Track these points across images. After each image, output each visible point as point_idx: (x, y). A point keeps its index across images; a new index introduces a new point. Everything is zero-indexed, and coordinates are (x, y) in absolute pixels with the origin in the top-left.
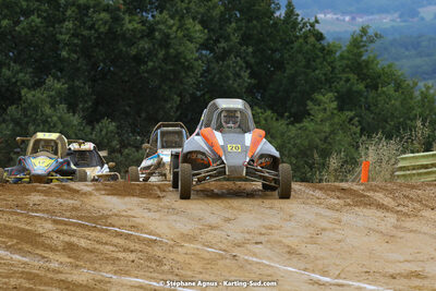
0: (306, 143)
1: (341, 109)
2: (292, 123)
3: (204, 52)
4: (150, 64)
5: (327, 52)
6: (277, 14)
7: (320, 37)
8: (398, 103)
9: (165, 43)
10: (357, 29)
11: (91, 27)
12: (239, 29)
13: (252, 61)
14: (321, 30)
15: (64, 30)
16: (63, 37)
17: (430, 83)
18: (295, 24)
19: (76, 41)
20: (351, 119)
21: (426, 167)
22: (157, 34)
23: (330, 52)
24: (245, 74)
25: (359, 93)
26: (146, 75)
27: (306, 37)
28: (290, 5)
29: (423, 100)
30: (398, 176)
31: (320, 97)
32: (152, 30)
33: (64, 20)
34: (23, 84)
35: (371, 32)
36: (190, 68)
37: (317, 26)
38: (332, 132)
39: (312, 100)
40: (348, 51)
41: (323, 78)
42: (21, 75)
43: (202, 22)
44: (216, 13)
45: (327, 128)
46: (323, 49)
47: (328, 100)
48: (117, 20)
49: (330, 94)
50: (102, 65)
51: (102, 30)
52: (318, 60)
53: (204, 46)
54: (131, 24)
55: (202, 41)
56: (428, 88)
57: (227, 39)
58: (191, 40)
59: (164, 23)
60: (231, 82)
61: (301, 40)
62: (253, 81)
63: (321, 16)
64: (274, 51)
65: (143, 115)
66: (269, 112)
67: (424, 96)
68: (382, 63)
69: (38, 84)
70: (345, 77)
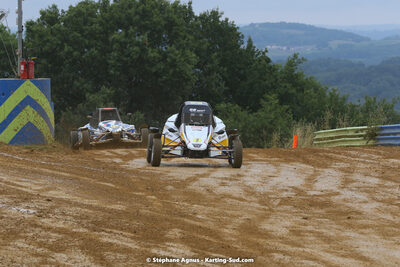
0: (260, 125)
1: (281, 104)
2: (251, 113)
3: (197, 70)
4: (164, 77)
5: (273, 69)
6: (242, 47)
7: (268, 60)
8: (316, 101)
9: (173, 64)
10: (291, 55)
11: (128, 56)
12: (219, 56)
13: (227, 76)
14: (269, 57)
15: (111, 57)
16: (110, 62)
17: (335, 88)
18: (253, 52)
19: (119, 64)
20: (288, 110)
21: (332, 138)
22: (168, 59)
23: (275, 70)
24: (222, 84)
25: (293, 94)
26: (161, 84)
27: (260, 60)
28: (250, 41)
29: (331, 98)
30: (315, 145)
31: (269, 96)
32: (165, 56)
33: (110, 52)
34: (87, 91)
35: (299, 57)
36: (189, 80)
37: (266, 54)
38: (276, 118)
39: (267, 100)
40: (286, 69)
41: (270, 86)
42: (85, 85)
43: (196, 52)
44: (205, 47)
45: (272, 116)
46: (270, 68)
47: (273, 98)
48: (143, 50)
49: (274, 95)
50: (135, 78)
51: (134, 57)
52: (268, 75)
53: (198, 66)
54: (152, 54)
55: (196, 63)
56: (334, 91)
57: (212, 62)
58: (189, 63)
59: (173, 52)
60: (214, 89)
61: (257, 62)
62: (227, 88)
63: (268, 47)
64: (240, 69)
65: (160, 108)
66: (237, 106)
67: (332, 95)
68: (307, 75)
69: (96, 90)
70: (283, 85)
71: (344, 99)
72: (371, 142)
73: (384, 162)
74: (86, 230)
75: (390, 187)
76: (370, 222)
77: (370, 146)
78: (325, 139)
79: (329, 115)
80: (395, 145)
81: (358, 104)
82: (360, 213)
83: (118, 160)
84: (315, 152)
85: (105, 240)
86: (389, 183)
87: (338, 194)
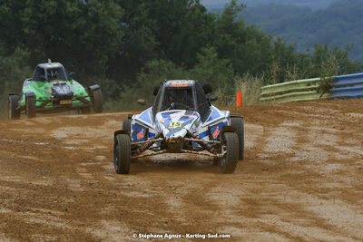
1: (220, 57)
2: (187, 69)
3: (123, 24)
4: (87, 34)
5: (209, 19)
7: (203, 9)
8: (259, 52)
9: (96, 19)
10: (229, 2)
11: (44, 11)
12: (147, 7)
13: (157, 29)
14: (204, 5)
15: (25, 14)
16: (24, 19)
17: (280, 37)
19: (34, 22)
20: (228, 64)
21: (281, 93)
22: (90, 13)
23: (211, 19)
24: (152, 39)
25: (233, 46)
26: (83, 42)
27: (193, 10)
29: (276, 48)
30: (262, 101)
31: (206, 50)
32: (86, 10)
33: (25, 7)
35: (238, 3)
36: (114, 36)
37: (200, 2)
38: (215, 74)
39: (200, 52)
40: (224, 18)
41: (206, 38)
43: (121, 4)
45: (211, 71)
46: (206, 17)
47: (211, 52)
48: (61, 5)
49: (212, 48)
50: (53, 37)
51: (52, 13)
52: (203, 25)
53: (124, 20)
54: (71, 8)
55: (121, 17)
56: (279, 40)
57: (139, 14)
58: (113, 16)
59: (95, 5)
60: (143, 44)
61: (190, 12)
62: (157, 43)
64: (171, 21)
65: (83, 70)
66: (170, 63)
67: (277, 45)
68: (248, 24)
69: (9, 53)
70: (221, 36)
71: (291, 49)
72: (325, 96)
73: (342, 117)
74: (9, 211)
75: (351, 145)
76: (331, 185)
77: (324, 100)
78: (273, 95)
79: (276, 68)
80: (354, 97)
81: (307, 53)
82: (319, 176)
83: (41, 130)
84: (262, 109)
85: (32, 220)
86: (349, 141)
87: (292, 155)
